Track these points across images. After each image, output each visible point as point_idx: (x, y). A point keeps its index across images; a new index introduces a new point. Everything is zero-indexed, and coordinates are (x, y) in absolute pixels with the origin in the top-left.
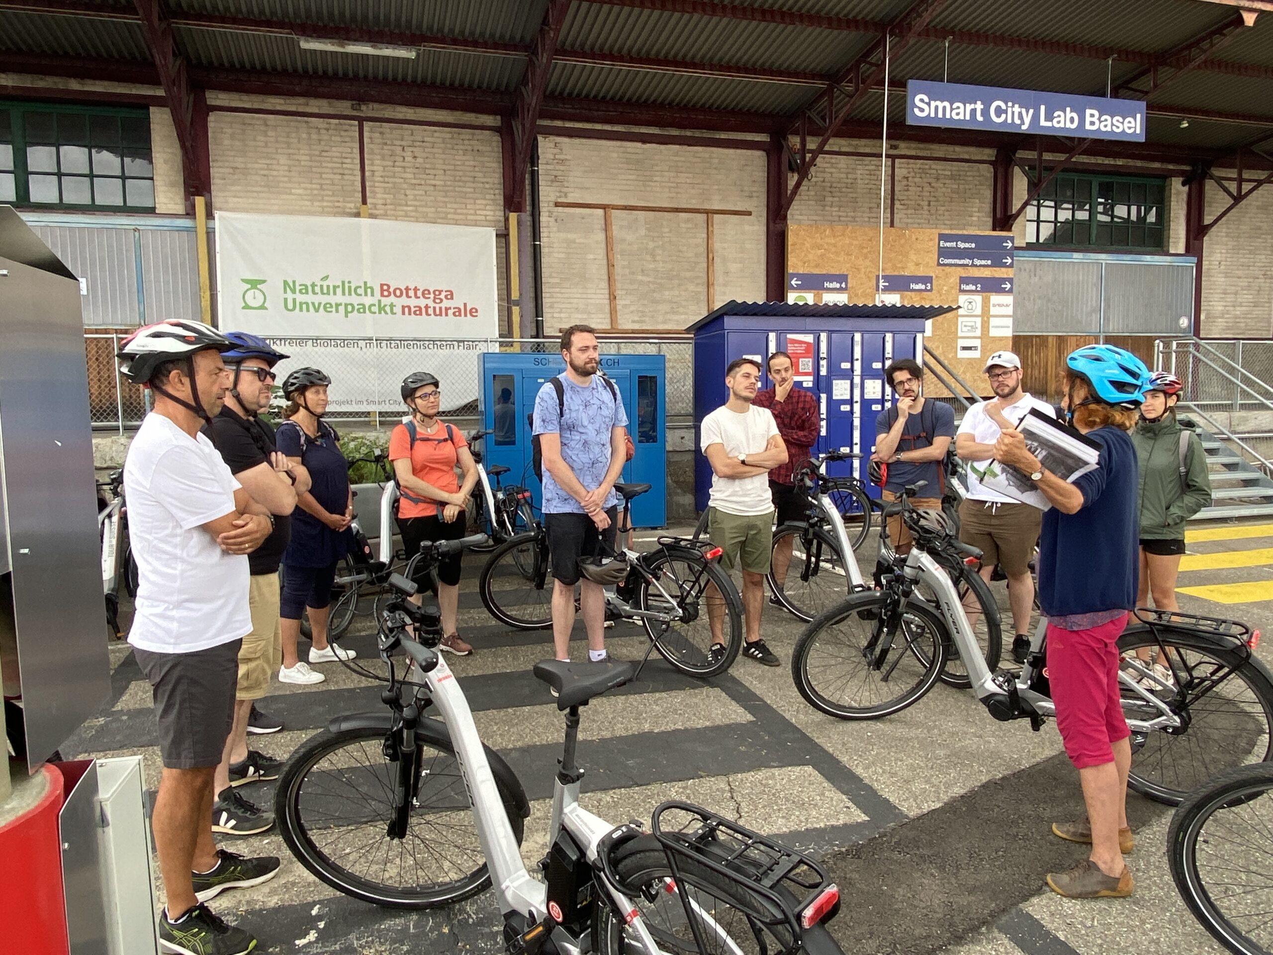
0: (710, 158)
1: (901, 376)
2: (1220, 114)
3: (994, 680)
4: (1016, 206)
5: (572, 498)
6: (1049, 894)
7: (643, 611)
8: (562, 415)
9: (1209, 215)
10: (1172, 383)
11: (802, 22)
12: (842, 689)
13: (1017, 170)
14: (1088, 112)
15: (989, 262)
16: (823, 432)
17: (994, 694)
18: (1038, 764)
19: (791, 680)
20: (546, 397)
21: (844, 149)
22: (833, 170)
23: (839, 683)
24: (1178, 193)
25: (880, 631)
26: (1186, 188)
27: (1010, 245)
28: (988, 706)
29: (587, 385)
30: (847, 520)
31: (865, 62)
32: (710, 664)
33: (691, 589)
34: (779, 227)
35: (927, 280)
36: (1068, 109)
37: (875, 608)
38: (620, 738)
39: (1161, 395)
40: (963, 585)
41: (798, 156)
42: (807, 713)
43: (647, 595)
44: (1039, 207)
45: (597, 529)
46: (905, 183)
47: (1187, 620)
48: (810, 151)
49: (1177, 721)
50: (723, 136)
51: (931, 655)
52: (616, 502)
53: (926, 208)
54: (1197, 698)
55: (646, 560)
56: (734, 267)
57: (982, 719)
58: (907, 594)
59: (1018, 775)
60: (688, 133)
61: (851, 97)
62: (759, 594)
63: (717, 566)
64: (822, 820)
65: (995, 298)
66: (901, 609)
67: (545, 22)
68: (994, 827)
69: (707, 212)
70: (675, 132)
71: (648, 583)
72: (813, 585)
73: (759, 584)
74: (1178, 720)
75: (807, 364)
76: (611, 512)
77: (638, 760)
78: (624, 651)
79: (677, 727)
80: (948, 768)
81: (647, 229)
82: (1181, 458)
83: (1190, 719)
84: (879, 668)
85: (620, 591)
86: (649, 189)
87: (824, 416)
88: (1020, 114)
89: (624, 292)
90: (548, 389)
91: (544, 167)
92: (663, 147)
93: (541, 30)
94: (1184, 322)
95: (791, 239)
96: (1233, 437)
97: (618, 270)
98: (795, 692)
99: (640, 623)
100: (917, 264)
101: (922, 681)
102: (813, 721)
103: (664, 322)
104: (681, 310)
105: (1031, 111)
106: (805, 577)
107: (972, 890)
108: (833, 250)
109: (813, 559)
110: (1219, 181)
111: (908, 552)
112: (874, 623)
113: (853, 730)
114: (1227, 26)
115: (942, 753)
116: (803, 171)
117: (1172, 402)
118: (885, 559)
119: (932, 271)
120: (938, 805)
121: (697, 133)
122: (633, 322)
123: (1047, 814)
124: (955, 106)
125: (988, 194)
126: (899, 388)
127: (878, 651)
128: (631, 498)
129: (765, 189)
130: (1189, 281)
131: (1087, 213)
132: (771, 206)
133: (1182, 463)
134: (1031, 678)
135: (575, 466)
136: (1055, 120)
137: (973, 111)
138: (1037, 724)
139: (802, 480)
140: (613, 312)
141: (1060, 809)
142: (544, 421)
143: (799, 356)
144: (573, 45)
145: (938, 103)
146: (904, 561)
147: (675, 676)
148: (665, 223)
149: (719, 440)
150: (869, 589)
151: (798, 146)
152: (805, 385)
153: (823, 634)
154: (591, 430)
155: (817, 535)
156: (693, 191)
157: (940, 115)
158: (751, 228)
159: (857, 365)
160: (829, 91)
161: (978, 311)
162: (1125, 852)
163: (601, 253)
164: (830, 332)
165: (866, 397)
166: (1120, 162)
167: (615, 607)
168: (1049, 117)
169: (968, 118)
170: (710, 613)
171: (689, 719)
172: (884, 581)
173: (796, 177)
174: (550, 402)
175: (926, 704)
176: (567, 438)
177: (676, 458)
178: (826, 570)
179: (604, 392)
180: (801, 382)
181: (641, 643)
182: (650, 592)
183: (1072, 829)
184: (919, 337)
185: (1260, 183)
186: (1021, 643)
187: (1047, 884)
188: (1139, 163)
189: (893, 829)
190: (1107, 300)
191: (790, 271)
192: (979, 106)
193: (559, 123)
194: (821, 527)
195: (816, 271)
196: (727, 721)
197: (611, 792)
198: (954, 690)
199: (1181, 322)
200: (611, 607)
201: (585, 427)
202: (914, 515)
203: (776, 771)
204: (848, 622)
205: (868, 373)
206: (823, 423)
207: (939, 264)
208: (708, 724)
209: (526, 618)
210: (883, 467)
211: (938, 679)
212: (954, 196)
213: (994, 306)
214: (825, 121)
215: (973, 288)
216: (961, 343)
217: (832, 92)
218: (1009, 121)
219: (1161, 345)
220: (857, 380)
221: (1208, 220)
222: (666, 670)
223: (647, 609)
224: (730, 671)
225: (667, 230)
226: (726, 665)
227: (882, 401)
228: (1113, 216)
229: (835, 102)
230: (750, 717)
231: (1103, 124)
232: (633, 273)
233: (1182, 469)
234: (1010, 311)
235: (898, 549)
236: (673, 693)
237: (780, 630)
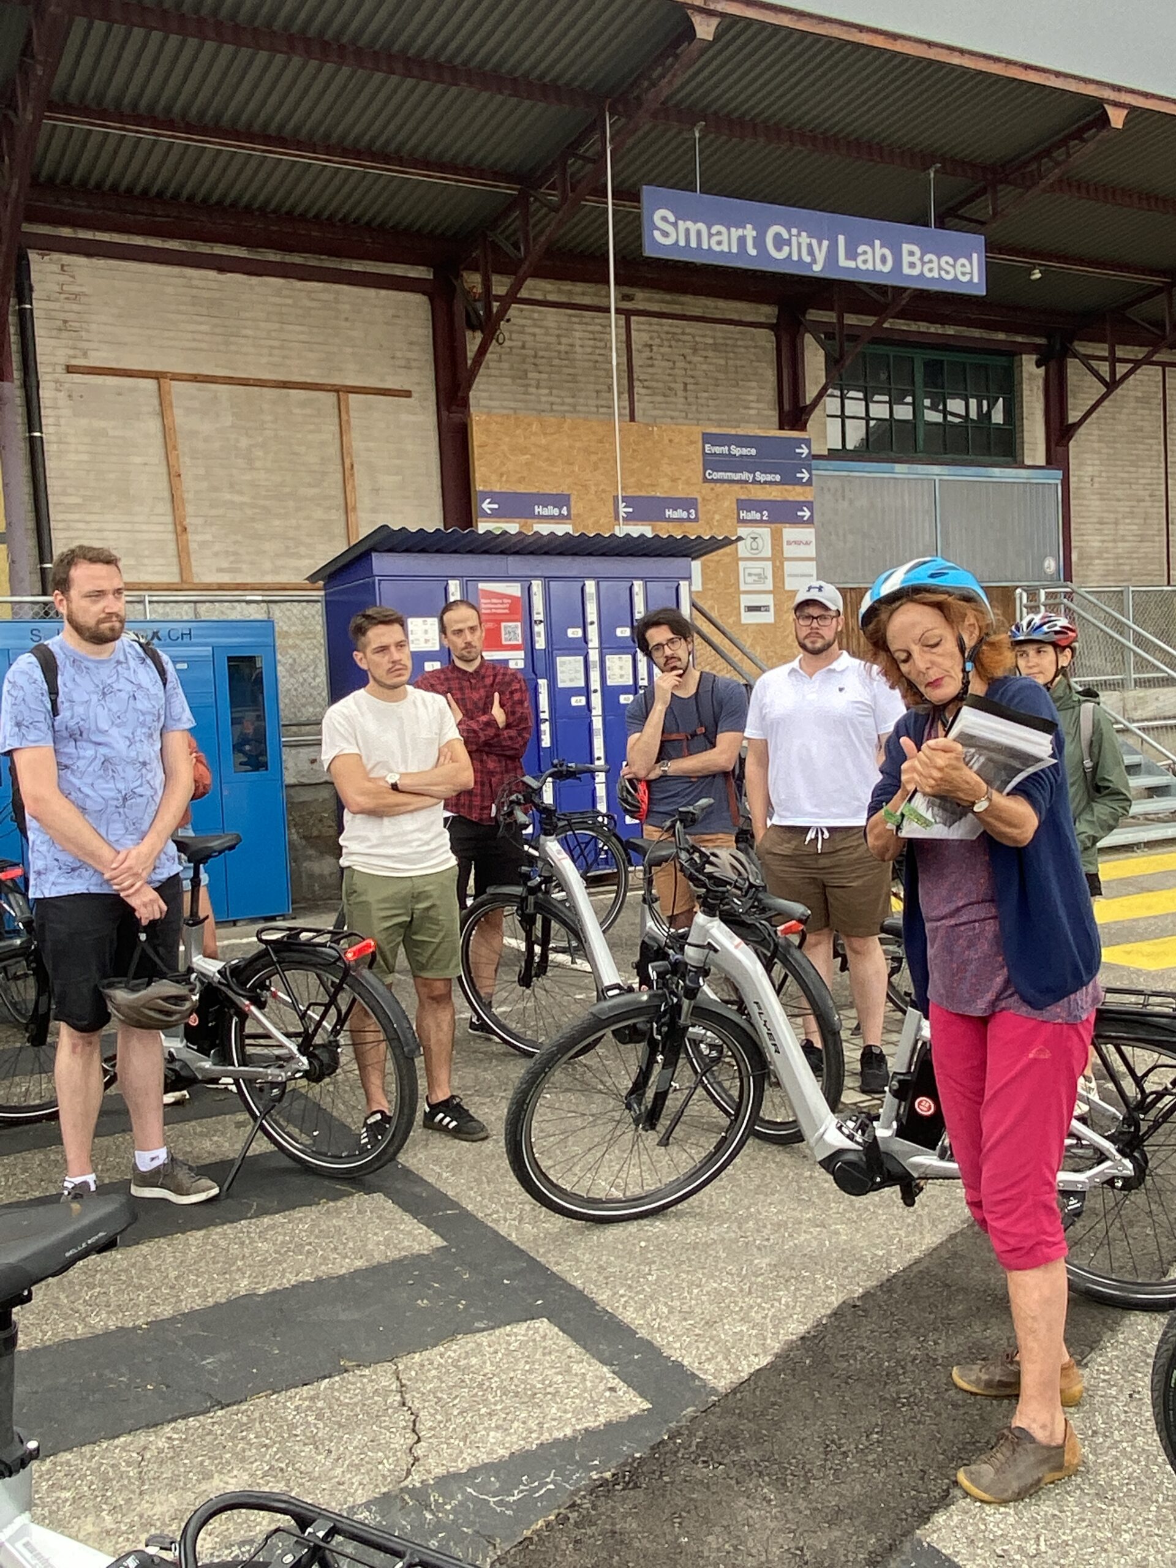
0: (336, 301)
1: (658, 635)
2: (1081, 261)
3: (840, 1128)
4: (811, 392)
5: (83, 865)
6: (963, 1503)
7: (237, 1068)
8: (55, 711)
9: (1073, 410)
10: (1064, 631)
11: (471, 83)
12: (595, 1168)
13: (808, 338)
14: (906, 247)
15: (778, 478)
16: (546, 742)
17: (841, 1152)
18: (917, 1262)
19: (506, 1164)
20: (22, 681)
21: (551, 298)
22: (537, 330)
23: (590, 1158)
24: (1032, 377)
25: (651, 1061)
26: (1041, 371)
27: (805, 451)
28: (832, 1173)
29: (104, 657)
30: (592, 882)
31: (575, 155)
32: (364, 1151)
33: (323, 1018)
34: (456, 417)
35: (688, 504)
36: (877, 243)
37: (639, 1021)
38: (190, 1316)
39: (1050, 649)
40: (778, 969)
41: (479, 305)
42: (535, 1221)
43: (242, 1037)
44: (843, 398)
45: (138, 921)
46: (647, 354)
47: (1133, 999)
48: (498, 298)
49: (1128, 1167)
50: (357, 266)
51: (735, 1093)
52: (177, 868)
53: (680, 393)
54: (1156, 1125)
55: (238, 973)
56: (387, 480)
57: (823, 1193)
58: (692, 993)
59: (888, 1286)
60: (297, 259)
61: (557, 210)
62: (445, 1017)
63: (366, 972)
64: (567, 1422)
65: (790, 533)
66: (682, 1021)
67: (27, 50)
68: (859, 1388)
69: (337, 390)
70: (273, 256)
71: (243, 1016)
72: (540, 993)
73: (443, 999)
74: (1130, 1166)
75: (513, 631)
76: (168, 889)
77: (224, 1356)
78: (207, 1144)
79: (302, 1278)
80: (776, 1289)
81: (234, 414)
82: (1085, 744)
83: (1146, 1162)
84: (653, 1127)
85: (190, 1035)
86: (233, 348)
87: (545, 716)
88: (810, 246)
89: (200, 521)
90: (27, 664)
91: (43, 304)
92: (255, 280)
93: (22, 63)
94: (1050, 565)
95: (478, 437)
96: (1133, 726)
97: (189, 485)
98: (514, 1185)
99: (234, 1088)
100: (674, 480)
101: (724, 1139)
102: (547, 1233)
103: (276, 571)
104: (302, 550)
105: (825, 243)
106: (525, 980)
107: (835, 1517)
108: (545, 455)
109: (537, 949)
110: (1085, 359)
111: (689, 923)
112: (642, 1047)
113: (616, 1241)
114: (1088, 127)
115: (763, 1262)
116: (489, 327)
117: (1065, 660)
118: (655, 939)
119: (697, 491)
120: (765, 1361)
121: (313, 261)
122: (220, 570)
123: (941, 1352)
124: (714, 230)
125: (770, 375)
126: (656, 655)
127: (650, 1094)
128: (204, 860)
129: (430, 357)
130: (1053, 504)
131: (911, 408)
132: (441, 386)
133: (1086, 754)
134: (898, 1118)
135: (89, 804)
136: (860, 259)
137: (742, 240)
138: (909, 1196)
139: (510, 814)
140: (183, 555)
141: (961, 1339)
142: (18, 725)
143: (498, 620)
144: (83, 95)
145: (689, 224)
146: (684, 936)
147: (298, 1181)
148: (266, 406)
149: (354, 750)
150: (631, 990)
151: (479, 289)
152: (512, 665)
153: (558, 1075)
154: (117, 739)
155: (540, 907)
156: (310, 355)
157: (693, 244)
158: (412, 418)
159: (593, 632)
160: (521, 201)
161: (768, 552)
162: (1069, 1402)
163: (154, 453)
164: (547, 579)
165: (609, 683)
166: (951, 330)
167: (185, 1065)
168: (852, 255)
169: (734, 250)
170: (359, 1057)
171: (325, 1259)
172: (653, 975)
173: (479, 336)
174: (29, 689)
175: (732, 1179)
176: (69, 756)
177: (306, 796)
178: (559, 965)
179: (141, 670)
180: (506, 661)
181: (239, 1125)
182: (248, 1030)
183: (985, 1377)
184: (684, 585)
185: (1137, 364)
186: (872, 1059)
187: (956, 1483)
188: (977, 333)
189: (693, 1419)
190: (945, 534)
191: (480, 488)
192: (750, 232)
193: (66, 232)
194: (547, 892)
195: (521, 489)
196: (394, 1254)
197: (168, 1429)
198: (774, 1148)
199: (1046, 564)
200: (177, 1066)
201: (104, 732)
202: (696, 856)
203: (483, 1338)
204: (600, 1049)
205: (609, 646)
206: (545, 727)
207: (706, 480)
208: (359, 1264)
209: (14, 1102)
210: (642, 787)
211: (751, 1132)
212: (721, 376)
213: (789, 543)
214: (519, 250)
215: (758, 516)
216: (746, 600)
217: (527, 204)
218: (795, 258)
219: (1025, 595)
220: (594, 656)
221: (1073, 417)
222: (287, 1171)
223: (243, 1063)
224: (401, 1158)
225: (269, 418)
226: (391, 1150)
227: (634, 689)
228: (945, 412)
229: (532, 221)
230: (437, 1241)
231: (927, 267)
232: (216, 489)
233: (1088, 763)
234: (811, 551)
235: (672, 920)
236: (297, 1214)
237: (488, 1076)
